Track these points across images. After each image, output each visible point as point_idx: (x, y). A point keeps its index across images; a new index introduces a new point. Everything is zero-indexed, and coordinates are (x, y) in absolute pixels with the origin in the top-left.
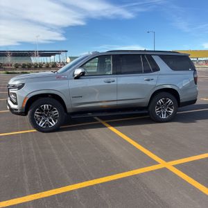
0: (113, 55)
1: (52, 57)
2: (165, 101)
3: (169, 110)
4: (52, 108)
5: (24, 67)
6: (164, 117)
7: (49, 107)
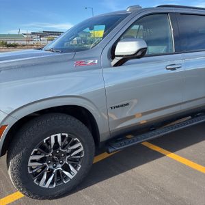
4: (70, 139)
7: (63, 138)
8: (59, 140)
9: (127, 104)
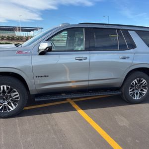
0: (86, 28)
1: (32, 32)
2: (139, 81)
3: (142, 90)
4: (11, 89)
5: (8, 38)
6: (137, 98)
7: (7, 88)
8: (5, 88)
9: (47, 76)
